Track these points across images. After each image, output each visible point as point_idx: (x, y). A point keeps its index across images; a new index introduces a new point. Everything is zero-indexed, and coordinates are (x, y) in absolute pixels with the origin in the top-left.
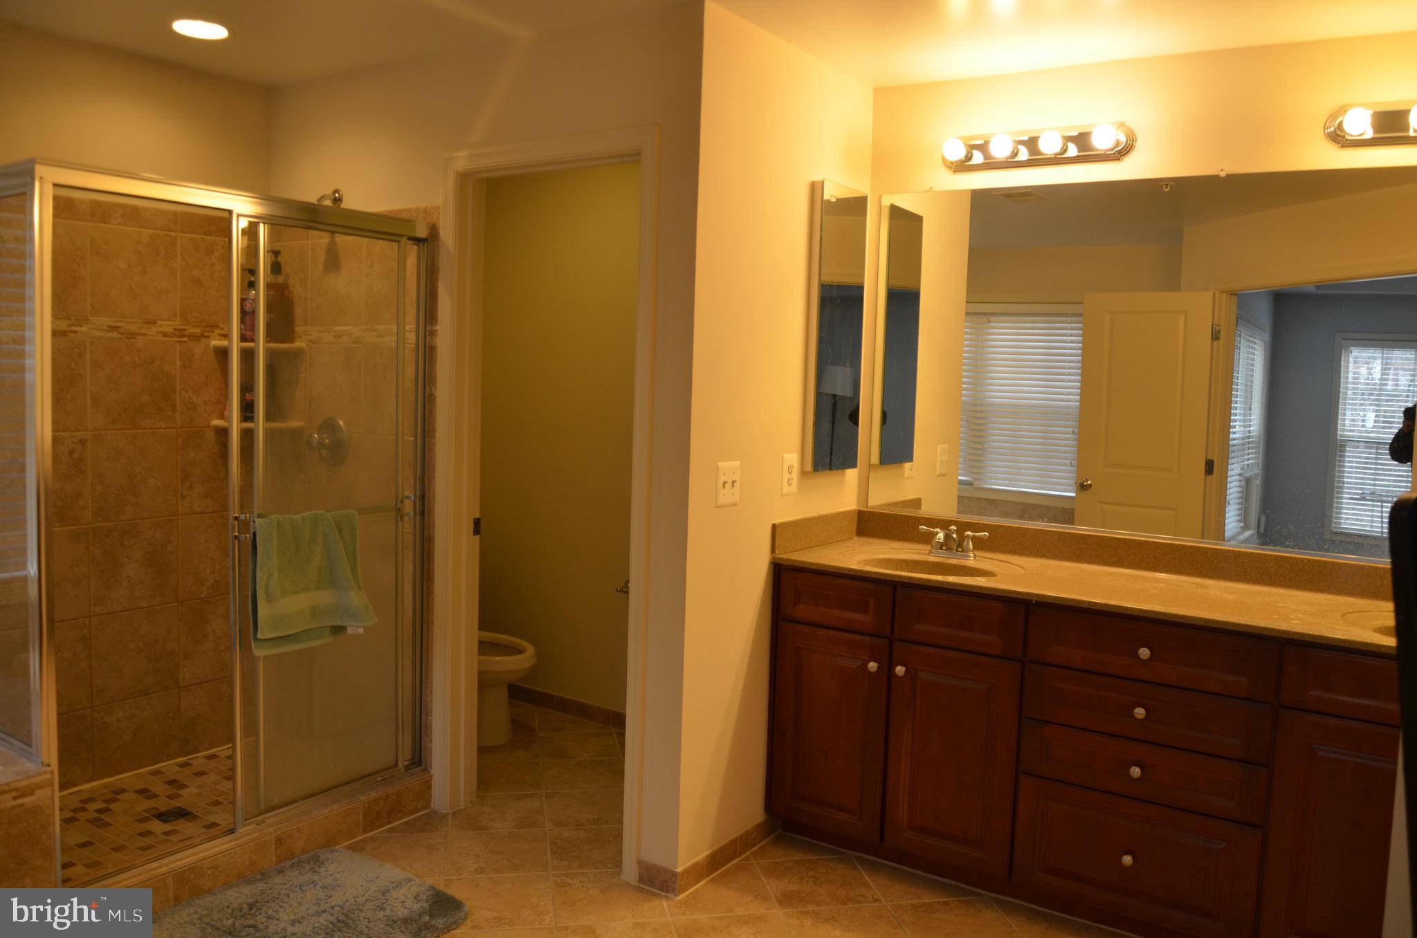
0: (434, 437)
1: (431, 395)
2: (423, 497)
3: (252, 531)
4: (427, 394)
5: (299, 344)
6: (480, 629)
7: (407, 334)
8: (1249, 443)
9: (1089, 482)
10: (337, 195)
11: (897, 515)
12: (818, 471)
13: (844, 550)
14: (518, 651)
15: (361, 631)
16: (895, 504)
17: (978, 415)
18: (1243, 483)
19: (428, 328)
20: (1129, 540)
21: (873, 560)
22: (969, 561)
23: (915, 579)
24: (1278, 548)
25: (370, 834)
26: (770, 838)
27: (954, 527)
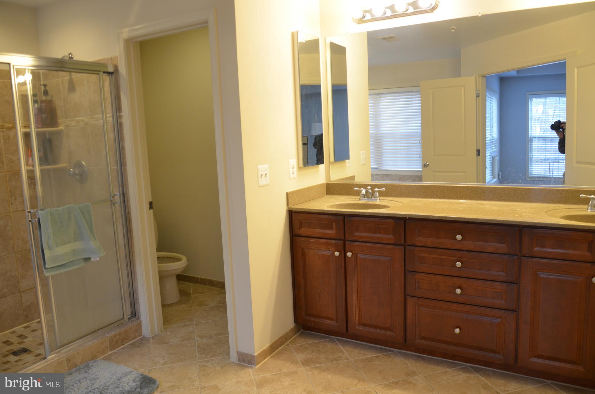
0: (126, 165)
1: (123, 146)
2: (124, 194)
3: (37, 217)
4: (120, 146)
5: (61, 127)
6: (157, 251)
7: (108, 119)
8: (493, 142)
9: (428, 163)
10: (70, 56)
11: (344, 184)
12: (306, 167)
13: (320, 202)
14: (179, 260)
15: (98, 259)
16: (343, 179)
17: (379, 138)
18: (492, 159)
19: (118, 114)
20: (448, 186)
21: (334, 205)
22: (377, 202)
23: (353, 212)
24: (514, 184)
25: (113, 351)
26: (297, 334)
27: (369, 187)
